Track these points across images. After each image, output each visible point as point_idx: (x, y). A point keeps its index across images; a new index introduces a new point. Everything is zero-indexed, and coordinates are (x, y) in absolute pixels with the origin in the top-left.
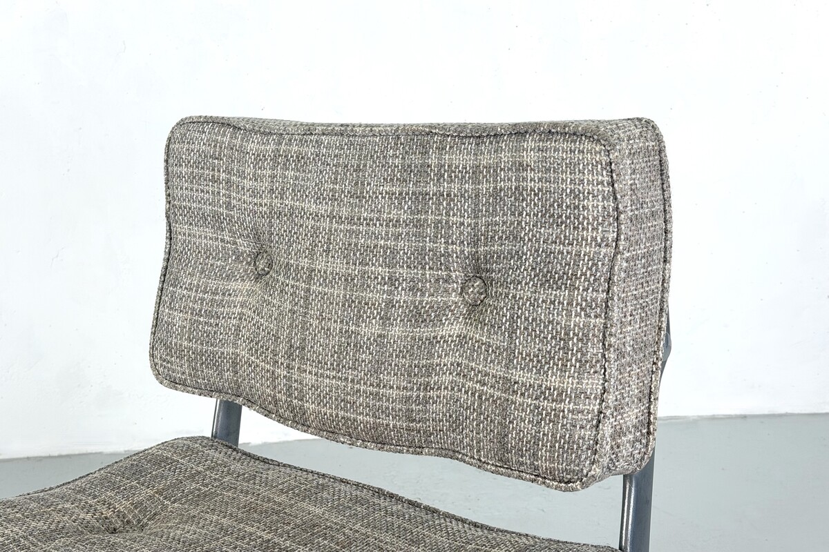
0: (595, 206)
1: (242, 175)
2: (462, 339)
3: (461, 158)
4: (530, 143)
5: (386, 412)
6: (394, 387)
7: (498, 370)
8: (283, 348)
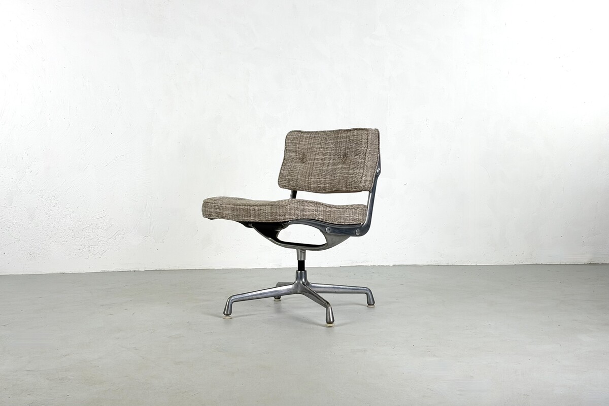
0: (364, 141)
1: (302, 141)
2: (342, 167)
3: (344, 135)
4: (356, 131)
5: (326, 183)
6: (329, 178)
7: (347, 171)
8: (307, 175)
